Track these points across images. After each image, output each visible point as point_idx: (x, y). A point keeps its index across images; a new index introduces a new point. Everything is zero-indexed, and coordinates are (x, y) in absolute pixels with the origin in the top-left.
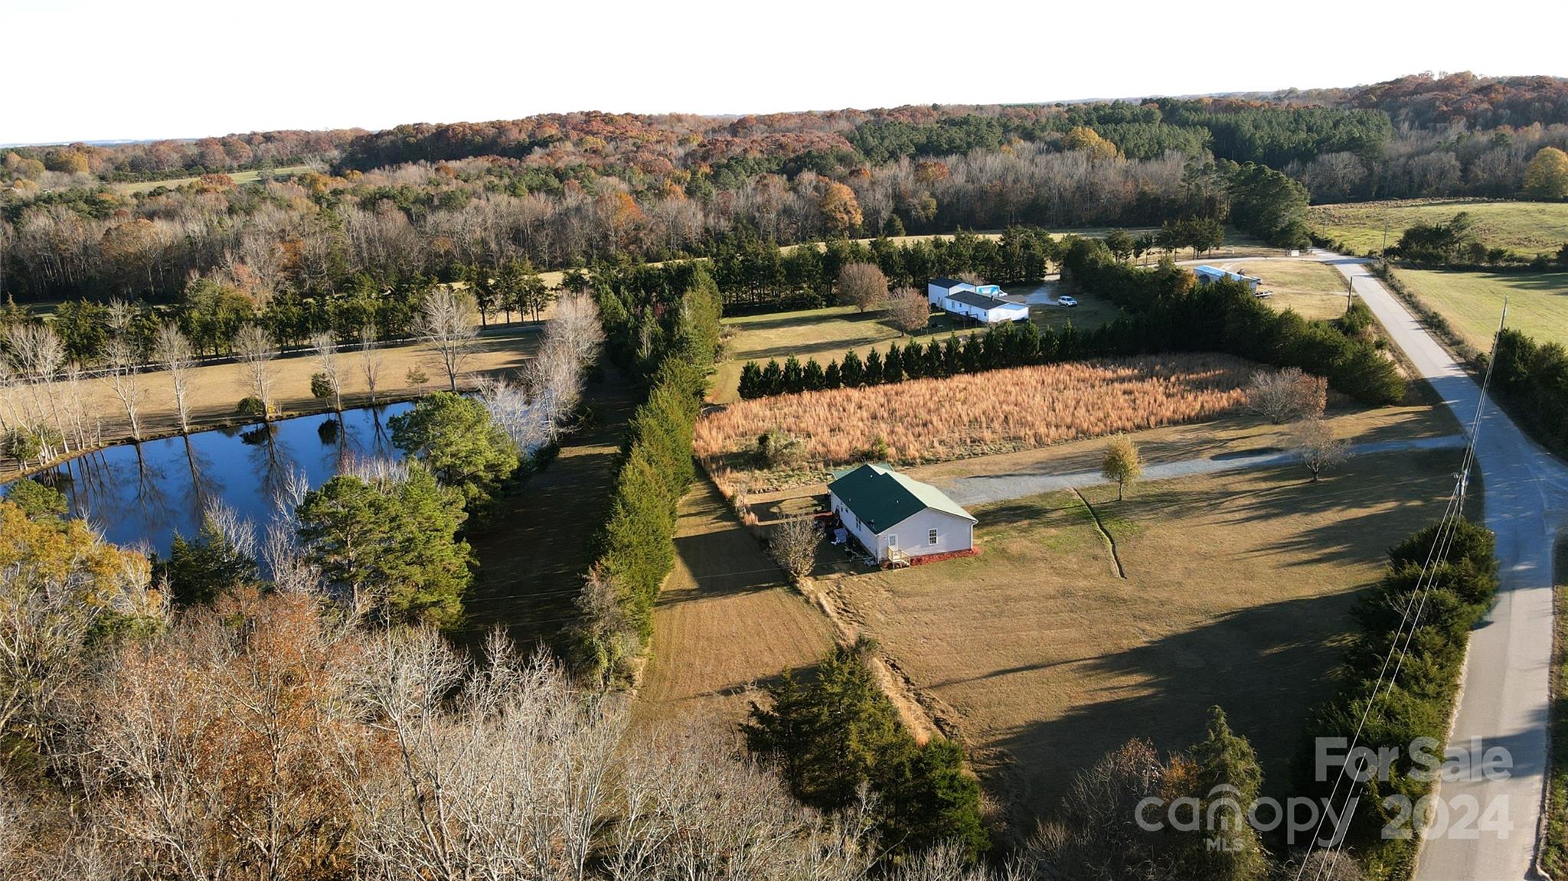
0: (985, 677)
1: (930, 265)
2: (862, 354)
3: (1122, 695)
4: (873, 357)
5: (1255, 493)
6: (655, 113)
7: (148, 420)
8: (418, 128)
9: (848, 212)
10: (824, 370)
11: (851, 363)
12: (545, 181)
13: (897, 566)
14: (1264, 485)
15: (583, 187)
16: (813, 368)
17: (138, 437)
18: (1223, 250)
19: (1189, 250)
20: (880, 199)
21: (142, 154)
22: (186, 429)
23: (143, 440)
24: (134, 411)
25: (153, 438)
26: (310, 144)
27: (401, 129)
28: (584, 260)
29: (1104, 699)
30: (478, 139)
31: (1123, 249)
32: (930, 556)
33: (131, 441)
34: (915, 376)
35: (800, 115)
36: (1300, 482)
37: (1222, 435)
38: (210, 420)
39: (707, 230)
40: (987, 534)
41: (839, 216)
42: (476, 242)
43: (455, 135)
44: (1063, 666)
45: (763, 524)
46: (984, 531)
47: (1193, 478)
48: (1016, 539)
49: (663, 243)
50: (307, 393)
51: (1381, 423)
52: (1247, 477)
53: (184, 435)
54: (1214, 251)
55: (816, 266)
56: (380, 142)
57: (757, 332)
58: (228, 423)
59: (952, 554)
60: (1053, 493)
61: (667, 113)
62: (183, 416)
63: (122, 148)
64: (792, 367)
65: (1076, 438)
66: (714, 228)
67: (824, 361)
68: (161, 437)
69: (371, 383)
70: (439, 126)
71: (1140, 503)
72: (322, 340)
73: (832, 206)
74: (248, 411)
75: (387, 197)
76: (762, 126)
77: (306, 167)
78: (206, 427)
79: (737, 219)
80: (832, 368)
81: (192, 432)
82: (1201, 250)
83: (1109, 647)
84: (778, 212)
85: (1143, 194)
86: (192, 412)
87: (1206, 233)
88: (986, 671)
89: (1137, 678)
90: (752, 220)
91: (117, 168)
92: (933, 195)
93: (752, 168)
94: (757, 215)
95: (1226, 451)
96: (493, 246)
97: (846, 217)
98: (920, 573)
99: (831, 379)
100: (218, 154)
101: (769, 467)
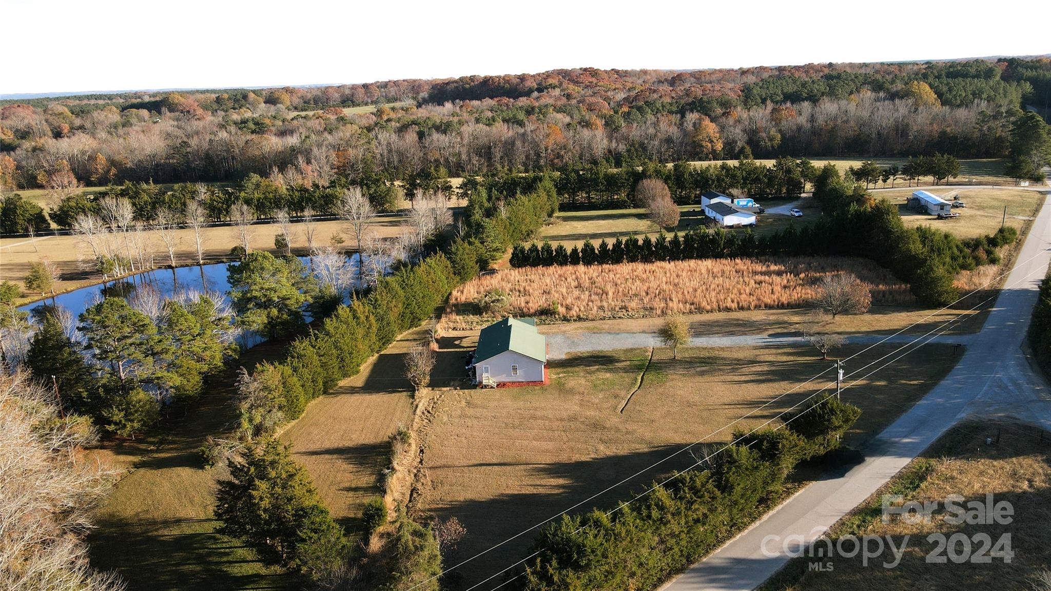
0: (468, 466)
1: (710, 182)
2: (596, 244)
3: (541, 490)
4: (604, 245)
5: (771, 363)
6: (629, 68)
7: (179, 256)
8: (472, 78)
9: (711, 141)
10: (569, 252)
11: (588, 249)
12: (514, 116)
13: (486, 386)
14: (785, 358)
15: (538, 120)
16: (561, 249)
17: (174, 265)
18: (960, 179)
19: (930, 179)
20: (738, 134)
21: (320, 94)
22: (201, 262)
23: (176, 267)
24: (172, 250)
25: (182, 266)
26: (414, 87)
27: (462, 79)
28: (523, 168)
29: (527, 492)
30: (507, 86)
31: (873, 176)
32: (513, 383)
33: (170, 267)
34: (632, 260)
35: (720, 71)
36: (814, 358)
37: (796, 319)
38: (214, 258)
39: (610, 151)
40: (562, 373)
41: (704, 144)
42: (454, 155)
43: (493, 82)
44: (522, 467)
45: (441, 350)
46: (565, 370)
47: (740, 348)
48: (578, 380)
49: (577, 158)
50: (272, 245)
51: (921, 321)
52: (780, 351)
53: (200, 265)
54: (951, 179)
55: (628, 180)
56: (448, 87)
57: (573, 223)
58: (225, 260)
59: (528, 383)
60: (635, 349)
61: (638, 69)
62: (200, 253)
63: (310, 89)
64: (547, 249)
65: (691, 312)
66: (615, 149)
67: (569, 246)
68: (187, 266)
69: (309, 240)
70: (485, 77)
71: (687, 362)
72: (282, 215)
73: (701, 137)
74: (236, 253)
75: (415, 124)
76: (692, 79)
77: (403, 103)
78: (213, 261)
79: (633, 145)
80: (575, 251)
81: (204, 264)
82: (939, 179)
83: (564, 458)
84: (660, 139)
85: (944, 133)
86: (203, 253)
87: (944, 166)
88: (471, 463)
89: (561, 481)
90: (642, 145)
91: (305, 102)
92: (780, 131)
93: (658, 109)
94: (646, 142)
95: (785, 331)
96: (464, 157)
97: (709, 145)
98: (498, 393)
99: (574, 259)
100: (361, 93)
101: (481, 314)
